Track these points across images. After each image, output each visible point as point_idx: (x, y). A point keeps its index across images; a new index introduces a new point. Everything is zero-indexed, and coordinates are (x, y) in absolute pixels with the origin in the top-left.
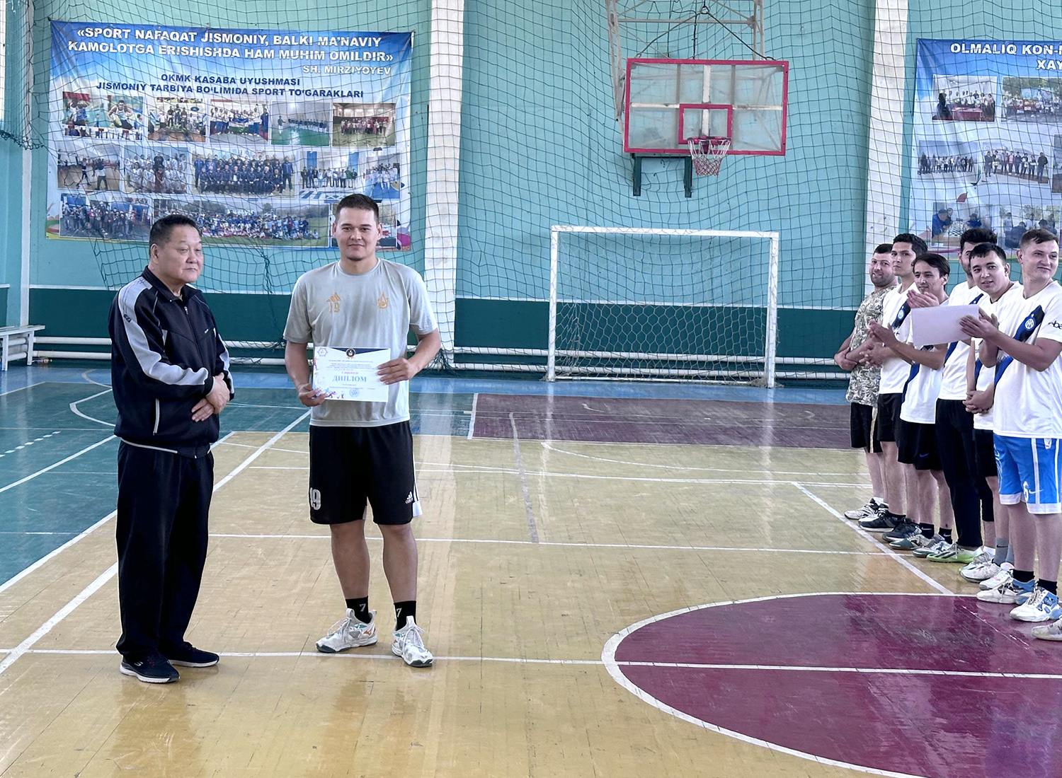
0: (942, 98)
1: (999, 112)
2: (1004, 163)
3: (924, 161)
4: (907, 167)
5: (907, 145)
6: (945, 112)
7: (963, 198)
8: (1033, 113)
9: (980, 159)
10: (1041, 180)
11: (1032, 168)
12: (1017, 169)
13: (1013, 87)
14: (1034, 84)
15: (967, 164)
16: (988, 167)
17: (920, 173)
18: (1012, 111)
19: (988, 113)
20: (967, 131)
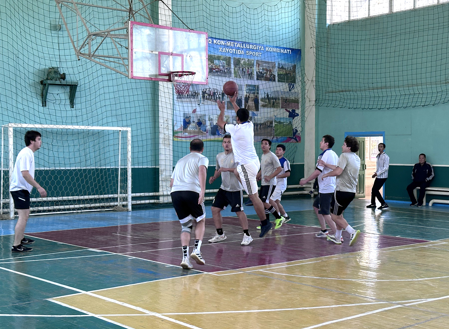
2: (209, 95)
7: (194, 111)
8: (218, 71)
9: (201, 93)
12: (214, 98)
13: (211, 59)
14: (219, 58)
16: (204, 97)
17: (177, 98)
18: (211, 70)
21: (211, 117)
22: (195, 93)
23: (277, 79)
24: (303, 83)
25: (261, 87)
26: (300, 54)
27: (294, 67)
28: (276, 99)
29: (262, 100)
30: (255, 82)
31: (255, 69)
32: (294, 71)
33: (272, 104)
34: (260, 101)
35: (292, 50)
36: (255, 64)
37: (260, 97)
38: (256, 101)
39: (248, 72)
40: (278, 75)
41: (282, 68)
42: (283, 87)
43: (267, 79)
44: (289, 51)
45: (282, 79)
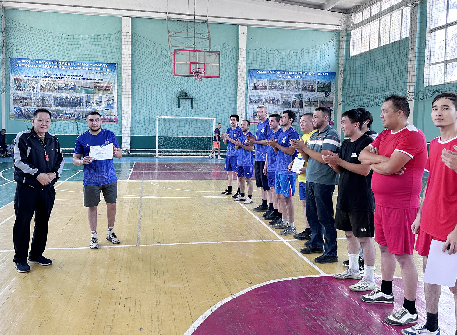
0: (254, 84)
1: (268, 88)
2: (269, 101)
3: (250, 100)
4: (246, 100)
5: (246, 95)
6: (255, 88)
8: (276, 88)
9: (264, 99)
10: (278, 105)
11: (276, 102)
12: (272, 102)
13: (271, 82)
14: (276, 81)
15: (261, 101)
16: (266, 102)
17: (249, 103)
18: (271, 88)
19: (266, 88)
20: (261, 93)
23: (316, 89)
24: (336, 91)
25: (304, 95)
26: (335, 75)
27: (331, 82)
28: (315, 102)
29: (305, 102)
30: (301, 93)
31: (301, 86)
32: (330, 85)
33: (312, 105)
36: (301, 82)
38: (301, 103)
39: (296, 87)
40: (318, 88)
41: (321, 84)
42: (322, 94)
43: (309, 91)
44: (327, 74)
45: (320, 90)
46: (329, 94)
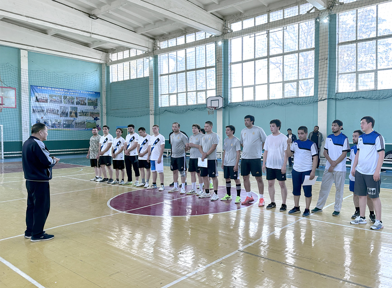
0: (36, 97)
1: (48, 101)
2: (50, 111)
3: (33, 110)
4: (30, 111)
5: (30, 107)
6: (37, 100)
7: (42, 118)
8: (55, 101)
9: (46, 110)
10: (58, 114)
11: (56, 112)
13: (51, 96)
14: (55, 96)
16: (47, 112)
17: (33, 112)
18: (51, 101)
19: (46, 101)
20: (43, 105)
21: (52, 120)
22: (42, 110)
23: (87, 104)
24: (102, 106)
25: (78, 108)
26: (100, 94)
27: (97, 99)
28: (87, 113)
29: (79, 113)
30: (75, 105)
31: (75, 101)
32: (97, 101)
33: (85, 115)
34: (78, 113)
35: (95, 92)
36: (75, 98)
37: (78, 112)
38: (76, 114)
39: (71, 101)
40: (88, 103)
41: (90, 100)
42: (91, 108)
43: (82, 104)
44: (94, 93)
45: (89, 104)
46: (96, 107)
